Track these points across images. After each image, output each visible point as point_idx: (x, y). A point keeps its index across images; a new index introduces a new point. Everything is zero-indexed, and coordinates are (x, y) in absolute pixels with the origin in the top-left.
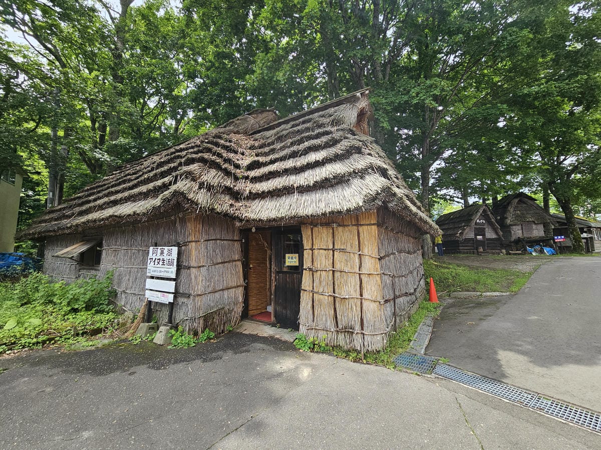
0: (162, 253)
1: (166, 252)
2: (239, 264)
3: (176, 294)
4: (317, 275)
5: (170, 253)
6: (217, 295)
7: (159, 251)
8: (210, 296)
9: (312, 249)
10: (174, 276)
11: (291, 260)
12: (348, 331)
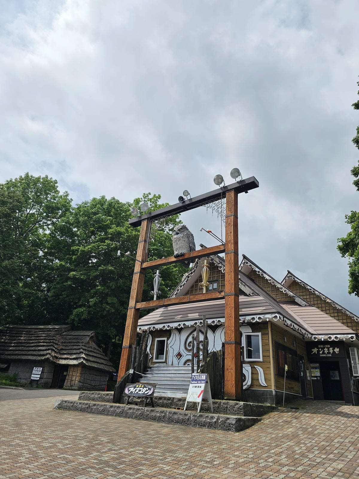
0: (38, 369)
1: (39, 369)
2: (53, 373)
3: (40, 378)
4: (69, 376)
5: (40, 369)
6: (48, 379)
7: (37, 368)
8: (46, 379)
9: (70, 371)
10: (40, 374)
11: (65, 373)
12: (72, 386)
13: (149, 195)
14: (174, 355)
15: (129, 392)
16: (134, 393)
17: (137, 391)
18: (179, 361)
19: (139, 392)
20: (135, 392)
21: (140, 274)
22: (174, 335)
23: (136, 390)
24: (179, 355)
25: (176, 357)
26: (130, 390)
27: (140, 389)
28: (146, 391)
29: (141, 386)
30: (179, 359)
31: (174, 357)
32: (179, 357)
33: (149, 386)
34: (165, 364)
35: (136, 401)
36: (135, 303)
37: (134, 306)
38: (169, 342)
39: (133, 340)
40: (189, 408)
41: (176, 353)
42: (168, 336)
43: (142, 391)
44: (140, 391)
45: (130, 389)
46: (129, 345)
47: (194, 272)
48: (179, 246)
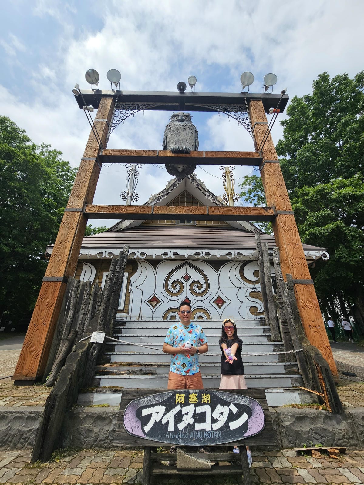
13: (49, 147)
14: (144, 299)
15: (147, 428)
16: (171, 428)
17: (188, 420)
18: (154, 310)
19: (198, 427)
20: (181, 426)
21: (95, 163)
22: (144, 269)
23: (179, 418)
24: (154, 301)
25: (149, 304)
26: (149, 417)
27: (200, 410)
28: (232, 417)
29: (200, 397)
30: (154, 307)
31: (143, 304)
32: (155, 303)
33: (236, 397)
34: (124, 314)
35: (192, 466)
36: (84, 204)
37: (81, 208)
38: (132, 279)
39: (72, 269)
40: (341, 441)
41: (148, 296)
42: (131, 271)
43: (214, 421)
44: (200, 418)
45: (145, 412)
46: (62, 276)
47: (167, 195)
48: (183, 138)
